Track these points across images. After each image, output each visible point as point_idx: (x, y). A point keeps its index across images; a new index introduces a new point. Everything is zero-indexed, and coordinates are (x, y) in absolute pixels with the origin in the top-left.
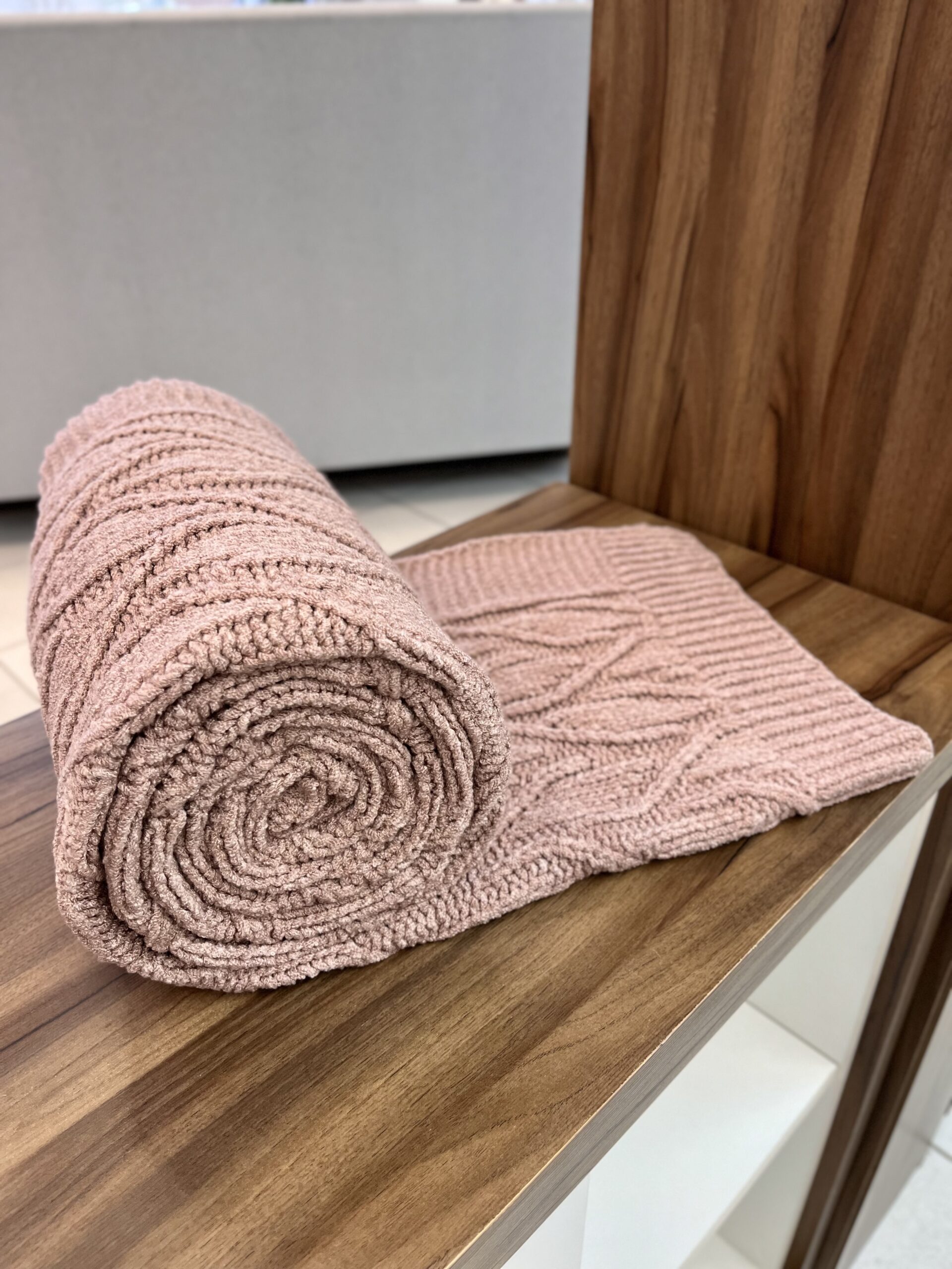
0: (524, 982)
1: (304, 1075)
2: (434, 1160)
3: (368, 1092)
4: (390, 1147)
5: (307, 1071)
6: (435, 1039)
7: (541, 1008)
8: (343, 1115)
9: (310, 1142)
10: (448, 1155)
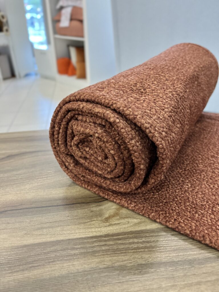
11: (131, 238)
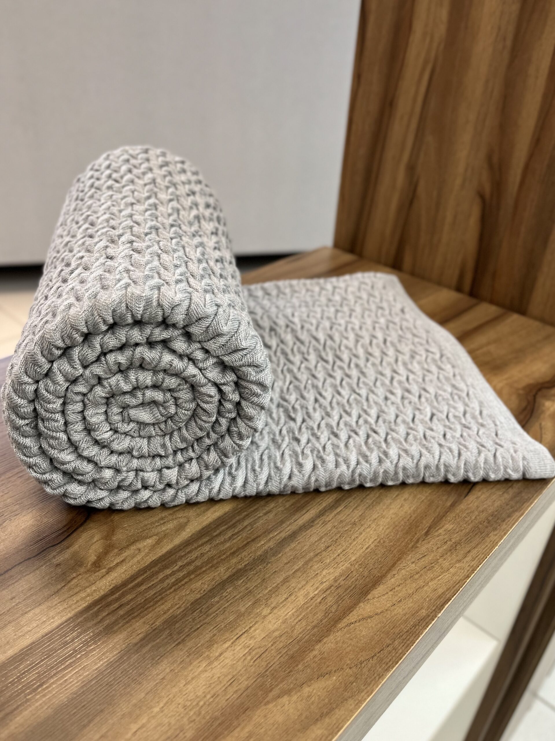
0: (331, 570)
1: (169, 638)
2: (274, 704)
3: (219, 651)
4: (239, 693)
5: (171, 635)
6: (269, 611)
7: (346, 590)
8: (201, 669)
9: (175, 690)
10: (285, 699)
11: (157, 573)
